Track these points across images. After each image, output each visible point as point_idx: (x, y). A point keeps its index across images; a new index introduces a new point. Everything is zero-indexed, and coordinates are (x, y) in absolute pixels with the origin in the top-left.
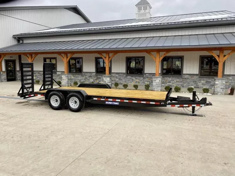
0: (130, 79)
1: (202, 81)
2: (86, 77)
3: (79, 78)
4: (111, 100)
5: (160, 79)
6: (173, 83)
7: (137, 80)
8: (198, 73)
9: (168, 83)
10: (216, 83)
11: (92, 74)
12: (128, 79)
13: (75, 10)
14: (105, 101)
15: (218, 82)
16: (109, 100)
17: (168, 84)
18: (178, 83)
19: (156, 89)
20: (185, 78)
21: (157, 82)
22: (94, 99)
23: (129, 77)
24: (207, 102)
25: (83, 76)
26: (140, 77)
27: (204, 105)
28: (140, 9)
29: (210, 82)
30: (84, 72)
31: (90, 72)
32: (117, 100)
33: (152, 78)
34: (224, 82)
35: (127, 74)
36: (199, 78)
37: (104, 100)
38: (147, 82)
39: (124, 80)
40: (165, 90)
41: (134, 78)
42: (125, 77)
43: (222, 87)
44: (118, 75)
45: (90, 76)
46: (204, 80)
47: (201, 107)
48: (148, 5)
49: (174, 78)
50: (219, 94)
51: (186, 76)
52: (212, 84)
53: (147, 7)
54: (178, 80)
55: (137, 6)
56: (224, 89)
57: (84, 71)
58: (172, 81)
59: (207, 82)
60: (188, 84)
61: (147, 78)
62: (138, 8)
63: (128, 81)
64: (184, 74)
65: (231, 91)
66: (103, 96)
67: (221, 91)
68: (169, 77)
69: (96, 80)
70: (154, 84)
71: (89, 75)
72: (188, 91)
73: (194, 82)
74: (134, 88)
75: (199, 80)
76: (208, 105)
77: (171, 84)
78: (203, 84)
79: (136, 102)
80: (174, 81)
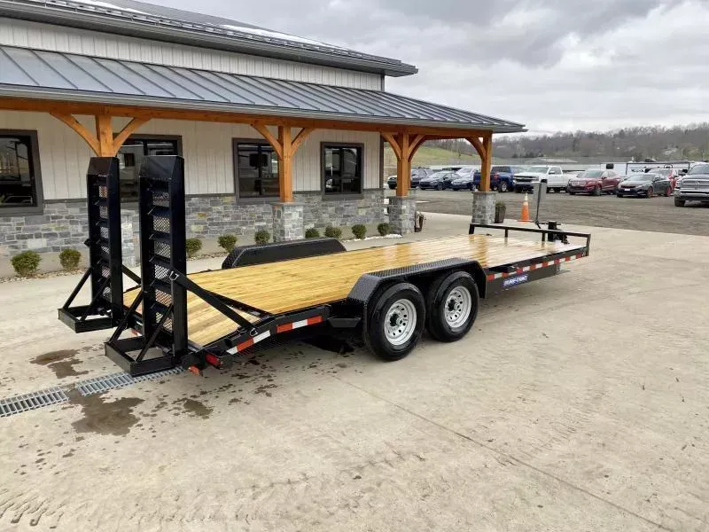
1: (328, 208)
9: (257, 221)
17: (257, 224)
29: (343, 209)
33: (210, 209)
38: (196, 224)
46: (331, 206)
59: (337, 209)
61: (196, 210)
67: (410, 226)
68: (259, 204)
73: (313, 211)
75: (323, 206)
77: (265, 223)
78: (331, 216)
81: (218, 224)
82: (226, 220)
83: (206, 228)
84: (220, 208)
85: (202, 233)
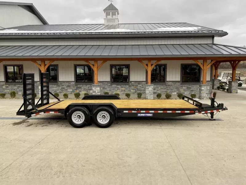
0: (115, 87)
1: (183, 87)
2: (63, 87)
3: (55, 89)
4: (144, 112)
5: (153, 87)
6: (158, 90)
7: (123, 89)
8: (180, 80)
10: (202, 88)
11: (70, 83)
12: (113, 87)
13: (30, 8)
14: (137, 114)
15: (204, 88)
16: (142, 112)
18: (162, 90)
19: (149, 97)
20: (169, 85)
21: (150, 90)
22: (125, 112)
23: (114, 86)
24: (224, 107)
25: (59, 86)
26: (125, 85)
27: (221, 110)
28: (108, 14)
29: (190, 88)
30: (60, 82)
31: (69, 82)
32: (150, 112)
33: (137, 86)
34: (208, 88)
35: (112, 82)
36: (181, 84)
37: (136, 112)
38: (133, 90)
39: (108, 89)
40: (156, 97)
41: (119, 86)
42: (109, 86)
43: (207, 92)
44: (102, 84)
45: (69, 86)
46: (185, 86)
47: (220, 112)
48: (117, 11)
49: (158, 85)
50: (205, 98)
51: (170, 83)
52: (191, 90)
53: (115, 13)
54: (162, 87)
55: (105, 11)
56: (208, 94)
57: (60, 80)
58: (157, 88)
59: (187, 88)
60: (171, 91)
61: (133, 85)
62: (106, 13)
63: (113, 89)
64: (168, 81)
65: (213, 95)
66: (137, 109)
67: (206, 96)
69: (76, 89)
70: (147, 92)
71: (67, 84)
72: (178, 97)
73: (176, 88)
74: (126, 97)
75: (181, 86)
76: (224, 109)
77: (156, 91)
78: (184, 90)
79: (171, 112)
80: (158, 88)
81: (140, 90)
82: (142, 89)
83: (136, 91)
84: (141, 85)
85: (135, 92)
